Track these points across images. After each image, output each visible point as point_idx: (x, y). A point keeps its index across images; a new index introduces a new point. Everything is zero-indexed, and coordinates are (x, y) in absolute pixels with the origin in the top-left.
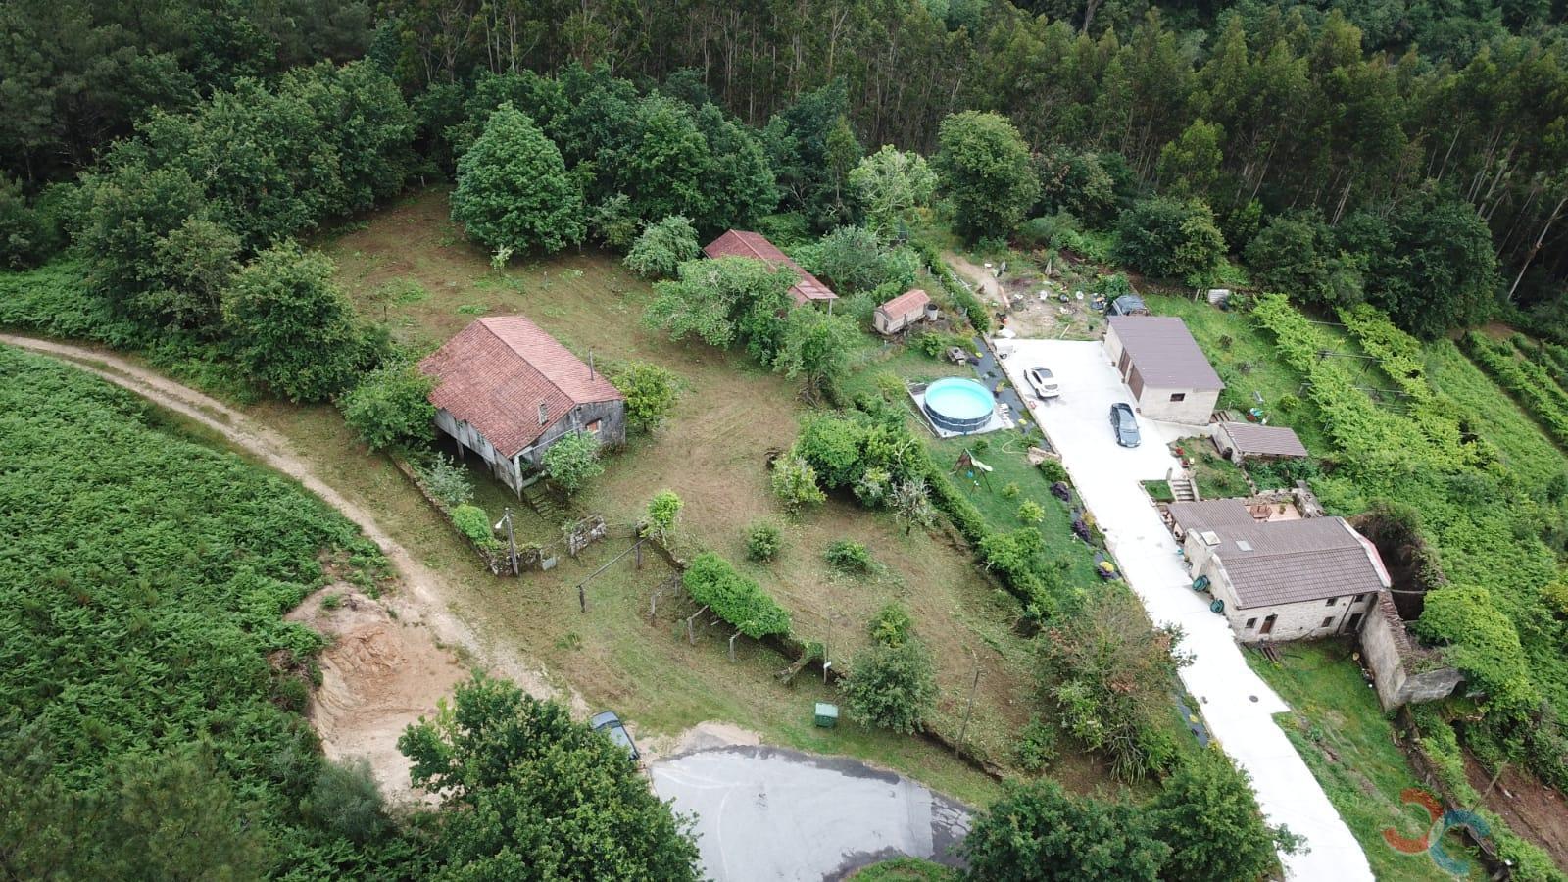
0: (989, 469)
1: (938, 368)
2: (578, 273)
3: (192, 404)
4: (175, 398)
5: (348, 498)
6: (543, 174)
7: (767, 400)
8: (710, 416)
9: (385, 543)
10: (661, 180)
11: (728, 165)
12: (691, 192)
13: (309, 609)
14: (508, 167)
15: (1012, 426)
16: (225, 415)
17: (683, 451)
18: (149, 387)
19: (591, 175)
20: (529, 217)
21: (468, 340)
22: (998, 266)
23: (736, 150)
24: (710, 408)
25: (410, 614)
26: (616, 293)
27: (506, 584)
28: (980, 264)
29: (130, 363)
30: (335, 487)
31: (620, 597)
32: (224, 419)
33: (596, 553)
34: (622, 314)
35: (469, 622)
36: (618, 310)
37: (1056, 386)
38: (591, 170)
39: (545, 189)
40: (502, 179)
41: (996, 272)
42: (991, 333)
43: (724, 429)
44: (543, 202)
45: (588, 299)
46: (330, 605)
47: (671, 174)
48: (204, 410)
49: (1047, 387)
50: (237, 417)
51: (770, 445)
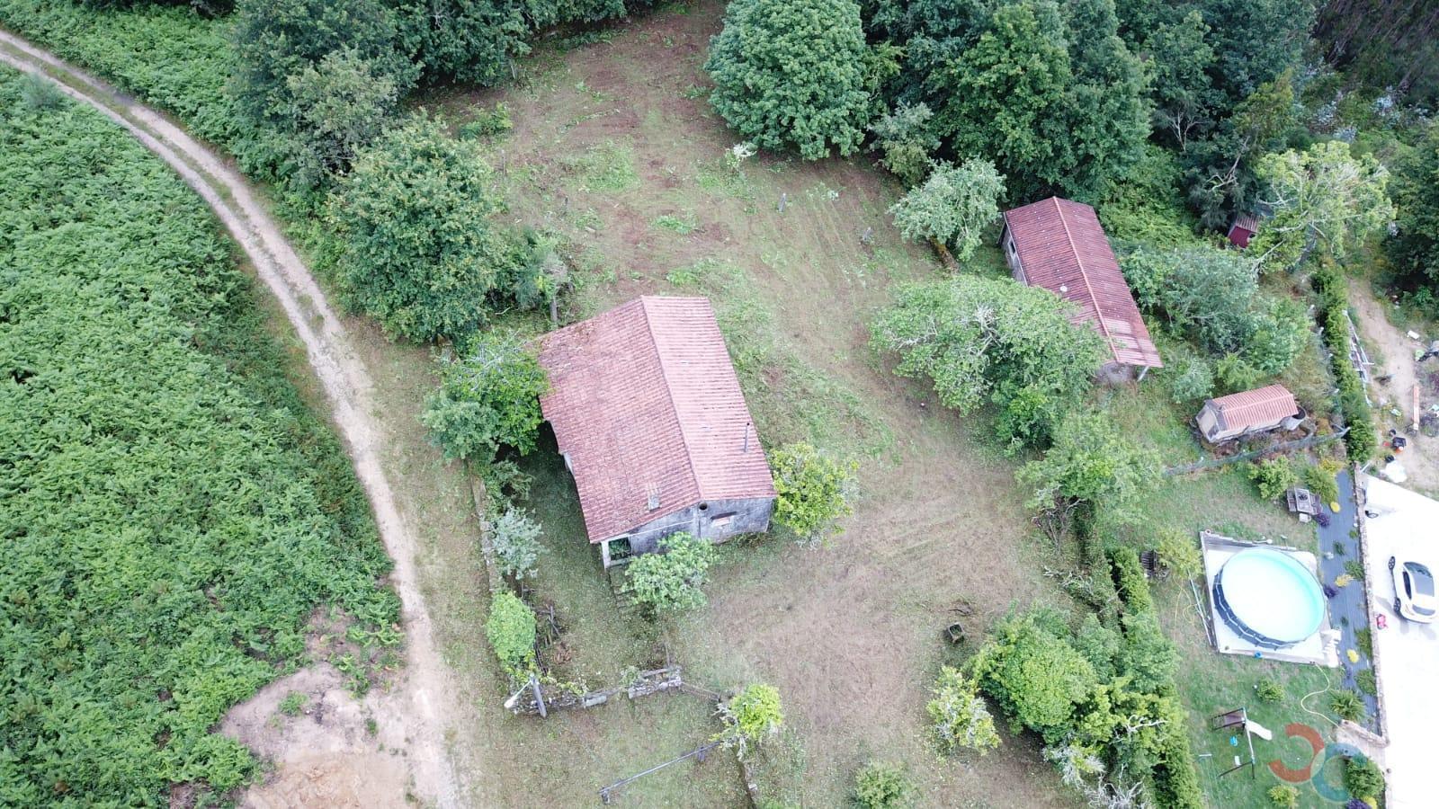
0: (1266, 734)
1: (1263, 517)
2: (832, 194)
3: (293, 287)
4: (280, 270)
5: (399, 506)
6: (823, 59)
7: (991, 507)
8: (900, 513)
9: (411, 600)
10: (984, 103)
11: (1085, 101)
12: (1016, 133)
13: (263, 707)
14: (781, 41)
15: (1333, 662)
16: (321, 318)
17: (839, 567)
18: (260, 244)
19: (895, 67)
20: (789, 111)
21: (619, 326)
22: (1428, 342)
23: (1109, 80)
24: (907, 496)
25: (394, 731)
26: (865, 246)
27: (524, 731)
28: (1401, 326)
29: (254, 199)
30: (392, 482)
31: (662, 794)
32: (317, 323)
33: (658, 709)
34: (857, 287)
35: (459, 770)
36: (853, 278)
37: (1430, 613)
38: (897, 58)
39: (820, 80)
40: (767, 53)
41: (1420, 352)
42: (1370, 463)
43: (911, 544)
44: (814, 96)
45: (826, 246)
46: (292, 710)
47: (1001, 98)
48: (304, 302)
49: (1415, 608)
50: (332, 326)
51: (963, 594)
